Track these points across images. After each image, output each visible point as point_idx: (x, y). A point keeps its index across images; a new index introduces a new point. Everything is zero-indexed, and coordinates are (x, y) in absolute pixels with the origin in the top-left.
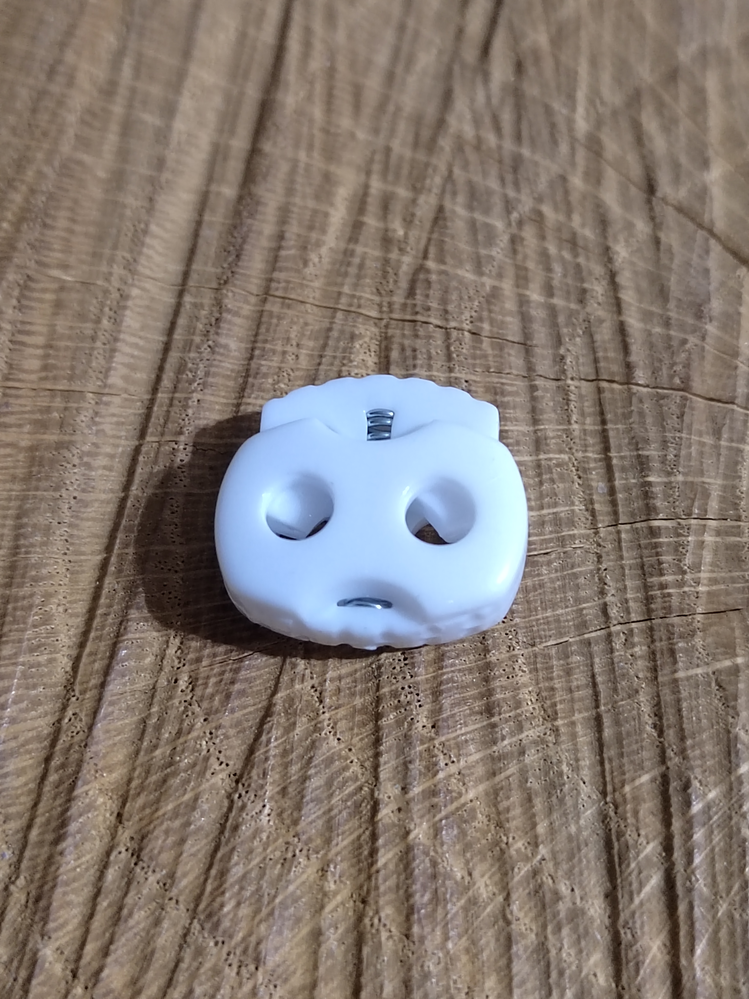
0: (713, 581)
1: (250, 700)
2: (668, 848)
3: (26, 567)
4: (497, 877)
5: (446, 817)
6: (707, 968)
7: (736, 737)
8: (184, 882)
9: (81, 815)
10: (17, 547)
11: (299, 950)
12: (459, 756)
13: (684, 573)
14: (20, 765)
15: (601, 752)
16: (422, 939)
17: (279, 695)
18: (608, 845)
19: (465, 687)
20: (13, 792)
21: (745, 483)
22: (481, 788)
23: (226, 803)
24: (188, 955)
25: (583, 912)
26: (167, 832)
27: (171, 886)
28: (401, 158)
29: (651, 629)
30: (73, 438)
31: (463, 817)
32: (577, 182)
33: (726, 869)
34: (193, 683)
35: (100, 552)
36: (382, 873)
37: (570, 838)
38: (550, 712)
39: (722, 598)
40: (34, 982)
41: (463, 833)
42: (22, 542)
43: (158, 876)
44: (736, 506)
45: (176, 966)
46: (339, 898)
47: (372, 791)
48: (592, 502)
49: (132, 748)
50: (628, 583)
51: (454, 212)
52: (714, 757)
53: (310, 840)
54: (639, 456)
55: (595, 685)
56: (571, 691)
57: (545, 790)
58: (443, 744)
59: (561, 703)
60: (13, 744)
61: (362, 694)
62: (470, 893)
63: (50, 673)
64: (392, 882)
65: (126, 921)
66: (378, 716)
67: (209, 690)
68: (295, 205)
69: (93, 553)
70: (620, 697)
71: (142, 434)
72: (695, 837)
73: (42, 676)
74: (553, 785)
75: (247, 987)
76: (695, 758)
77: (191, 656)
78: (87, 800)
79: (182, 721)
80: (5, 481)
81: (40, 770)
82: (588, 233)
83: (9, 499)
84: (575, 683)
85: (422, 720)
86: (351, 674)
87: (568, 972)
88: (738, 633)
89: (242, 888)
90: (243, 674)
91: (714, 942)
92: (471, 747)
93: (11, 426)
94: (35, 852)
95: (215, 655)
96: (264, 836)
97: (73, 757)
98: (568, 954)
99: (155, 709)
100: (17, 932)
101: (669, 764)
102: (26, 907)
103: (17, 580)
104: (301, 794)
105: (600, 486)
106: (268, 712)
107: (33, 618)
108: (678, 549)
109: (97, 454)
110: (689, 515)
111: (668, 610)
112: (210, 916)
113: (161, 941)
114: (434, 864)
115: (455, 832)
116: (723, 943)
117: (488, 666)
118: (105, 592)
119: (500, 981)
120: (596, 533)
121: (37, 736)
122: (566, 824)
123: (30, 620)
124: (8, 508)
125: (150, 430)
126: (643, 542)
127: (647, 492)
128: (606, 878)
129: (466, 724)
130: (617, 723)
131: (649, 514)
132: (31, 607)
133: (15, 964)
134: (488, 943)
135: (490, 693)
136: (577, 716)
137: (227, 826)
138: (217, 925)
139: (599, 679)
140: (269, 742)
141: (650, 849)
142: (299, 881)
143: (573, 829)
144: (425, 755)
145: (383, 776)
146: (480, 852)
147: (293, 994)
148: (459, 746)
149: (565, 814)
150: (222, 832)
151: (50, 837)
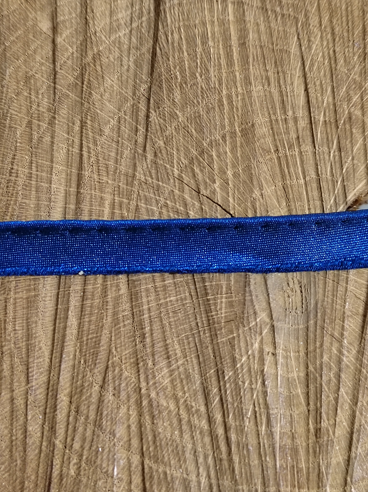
0: (226, 313)
1: (102, 364)
2: (220, 390)
3: (32, 334)
4: (176, 403)
5: (160, 389)
6: (233, 421)
7: (236, 357)
8: (91, 418)
9: (60, 403)
10: (28, 329)
11: (124, 431)
12: (161, 372)
13: (218, 311)
14: (40, 392)
15: (200, 365)
16: (157, 423)
17: (110, 362)
18: (204, 390)
19: (161, 352)
20: (39, 400)
21: (233, 282)
22: (169, 379)
23: (99, 394)
24: (95, 437)
25: (199, 410)
26: (84, 405)
27: (88, 419)
28: (123, 188)
29: (210, 328)
30: (39, 293)
31: (164, 389)
32: (176, 192)
33: (236, 394)
34: (85, 362)
35: (52, 326)
36: (144, 407)
37: (194, 390)
38: (185, 355)
39: (229, 317)
40: (55, 450)
41: (165, 393)
42: (29, 327)
43: (84, 417)
44: (230, 289)
45: (93, 441)
46: (134, 416)
47: (139, 385)
48: (191, 292)
49: (71, 382)
50: (203, 316)
51: (141, 206)
52: (230, 363)
53: (124, 401)
54: (202, 278)
55: (196, 346)
56: (190, 349)
57: (186, 377)
58: (156, 369)
59: (188, 352)
60: (37, 386)
61: (133, 358)
62: (169, 409)
63: (44, 364)
64: (147, 409)
65: (77, 431)
66: (138, 364)
67: (90, 363)
68: (93, 209)
69: (50, 326)
70: (204, 348)
71: (59, 289)
72: (227, 386)
73: (42, 365)
74: (188, 376)
75: (112, 443)
76: (225, 364)
77: (84, 354)
78: (61, 399)
79: (84, 373)
80: (21, 309)
81: (46, 392)
82: (181, 208)
83: (23, 315)
84: (191, 346)
85: (150, 363)
86: (128, 353)
87: (197, 427)
88: (234, 327)
89: (107, 417)
90: (99, 357)
91: (234, 413)
92: (165, 369)
93: (20, 292)
94: (49, 415)
95: (90, 353)
96: (111, 402)
97: (55, 387)
98: (197, 422)
99: (76, 370)
100: (48, 438)
101: (218, 366)
102: (49, 430)
103: (30, 339)
104: (120, 389)
105: (192, 287)
106: (107, 367)
107: (37, 349)
108: (215, 304)
109: (46, 297)
110: (218, 294)
111: (214, 323)
112: (99, 426)
113: (87, 435)
114: (158, 403)
115: (163, 393)
116: (236, 414)
117: (167, 345)
118: (56, 338)
119: (179, 432)
120: (193, 301)
121: (44, 383)
122: (192, 386)
123: (36, 350)
124: (23, 317)
125: (61, 287)
126: (206, 303)
127: (205, 288)
128: (205, 400)
129: (162, 363)
130: (203, 356)
131: (206, 295)
132: (35, 346)
133: (49, 446)
134: (175, 422)
135: (168, 352)
136: (192, 355)
137: (101, 400)
138: (102, 428)
139: (197, 344)
140: (109, 376)
141: (215, 390)
142: (122, 413)
143: (194, 387)
144: (152, 373)
145: (141, 380)
146: (170, 397)
147: (125, 443)
148: (161, 369)
149: (192, 384)
150: (99, 403)
151: (52, 410)
